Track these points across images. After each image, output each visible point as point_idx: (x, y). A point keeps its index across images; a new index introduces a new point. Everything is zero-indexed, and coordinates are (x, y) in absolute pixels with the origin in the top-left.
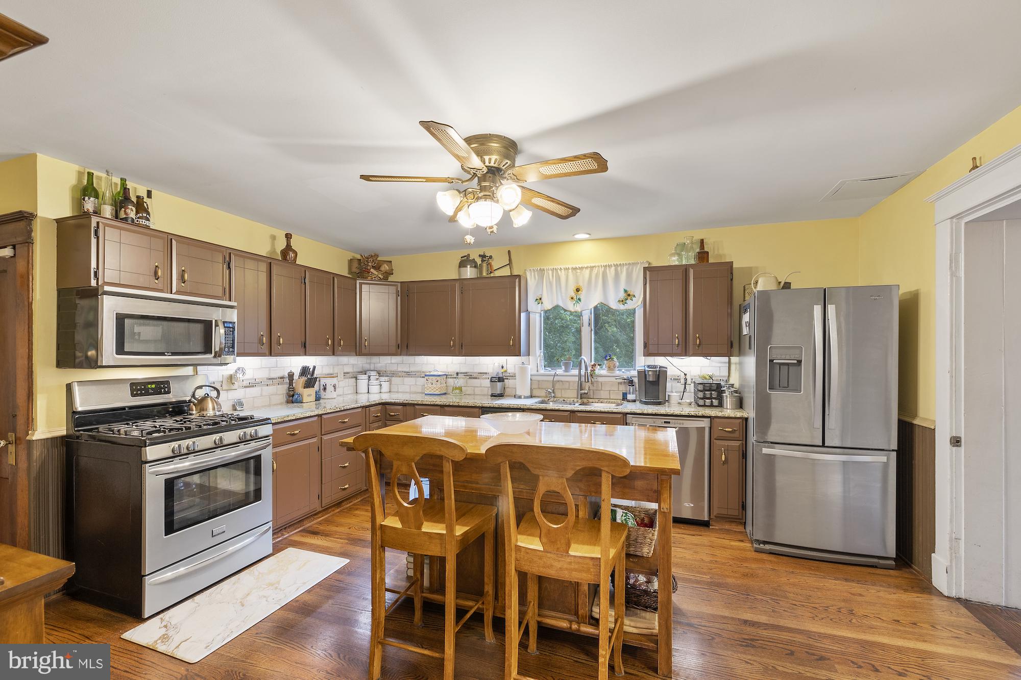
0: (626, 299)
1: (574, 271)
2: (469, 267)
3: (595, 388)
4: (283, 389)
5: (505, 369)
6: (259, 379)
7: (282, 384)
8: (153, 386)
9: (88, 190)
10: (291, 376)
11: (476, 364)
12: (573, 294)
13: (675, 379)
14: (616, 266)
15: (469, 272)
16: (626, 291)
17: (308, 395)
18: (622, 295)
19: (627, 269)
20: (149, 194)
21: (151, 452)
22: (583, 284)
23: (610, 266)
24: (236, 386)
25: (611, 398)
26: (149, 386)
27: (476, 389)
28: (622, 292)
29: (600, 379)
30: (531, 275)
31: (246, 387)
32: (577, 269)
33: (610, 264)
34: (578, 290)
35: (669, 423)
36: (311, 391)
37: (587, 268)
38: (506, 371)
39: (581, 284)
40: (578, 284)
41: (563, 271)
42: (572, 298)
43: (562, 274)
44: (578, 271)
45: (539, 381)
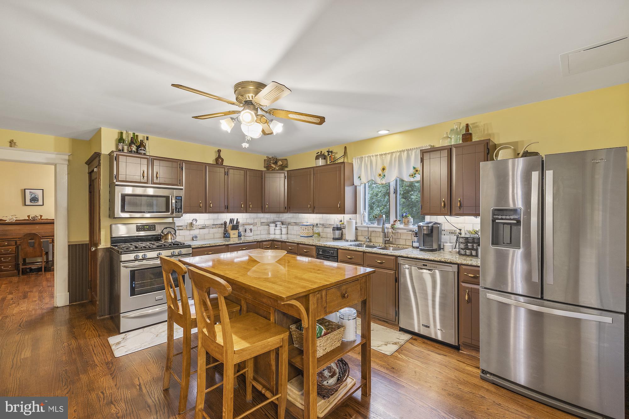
0: (415, 174)
1: (381, 157)
2: (320, 159)
3: (396, 237)
4: (221, 230)
5: (343, 222)
6: (207, 225)
7: (221, 227)
8: (148, 227)
9: (121, 140)
10: (225, 223)
11: (328, 219)
12: (380, 172)
13: (451, 233)
14: (408, 150)
15: (321, 162)
16: (414, 168)
17: (233, 234)
18: (412, 171)
19: (415, 152)
20: (147, 138)
21: (124, 257)
22: (386, 165)
23: (403, 151)
24: (194, 228)
25: (407, 245)
26: (146, 227)
27: (328, 234)
28: (412, 168)
29: (400, 231)
30: (356, 161)
31: (200, 229)
32: (383, 155)
33: (403, 150)
34: (384, 169)
35: (426, 265)
36: (236, 232)
37: (389, 153)
38: (343, 224)
39: (385, 165)
40: (383, 165)
41: (374, 157)
42: (380, 175)
43: (374, 159)
44: (384, 156)
45: (362, 231)
